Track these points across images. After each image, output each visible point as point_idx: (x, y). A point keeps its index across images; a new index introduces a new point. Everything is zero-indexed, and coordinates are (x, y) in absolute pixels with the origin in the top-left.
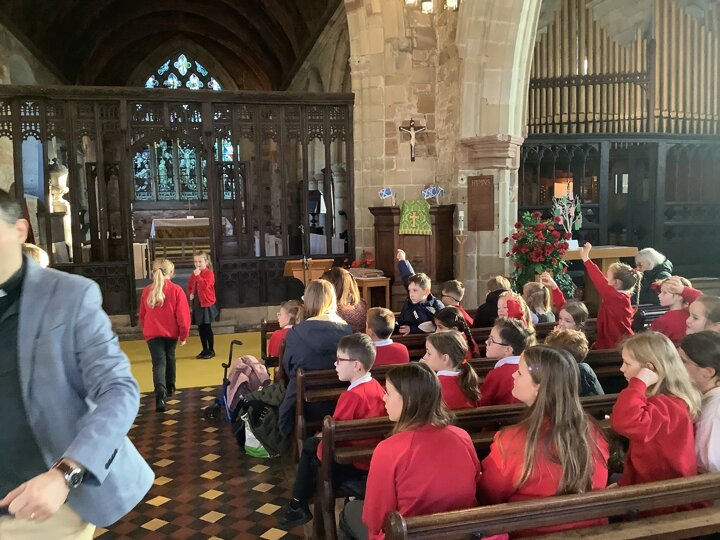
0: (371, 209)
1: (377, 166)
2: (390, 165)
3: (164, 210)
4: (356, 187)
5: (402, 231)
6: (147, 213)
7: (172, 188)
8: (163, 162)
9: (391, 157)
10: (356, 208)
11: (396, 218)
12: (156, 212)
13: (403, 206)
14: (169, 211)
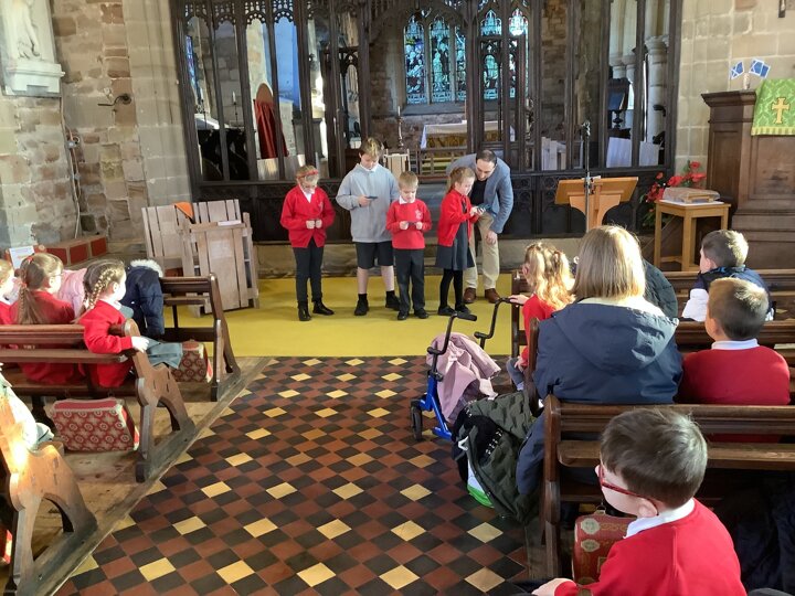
0: (706, 97)
1: (720, 28)
2: (741, 25)
3: (438, 114)
4: (682, 64)
5: (757, 130)
6: (419, 118)
7: (448, 87)
8: (438, 55)
9: (744, 13)
10: (681, 98)
11: (747, 109)
12: (429, 117)
13: (762, 90)
14: (443, 116)
